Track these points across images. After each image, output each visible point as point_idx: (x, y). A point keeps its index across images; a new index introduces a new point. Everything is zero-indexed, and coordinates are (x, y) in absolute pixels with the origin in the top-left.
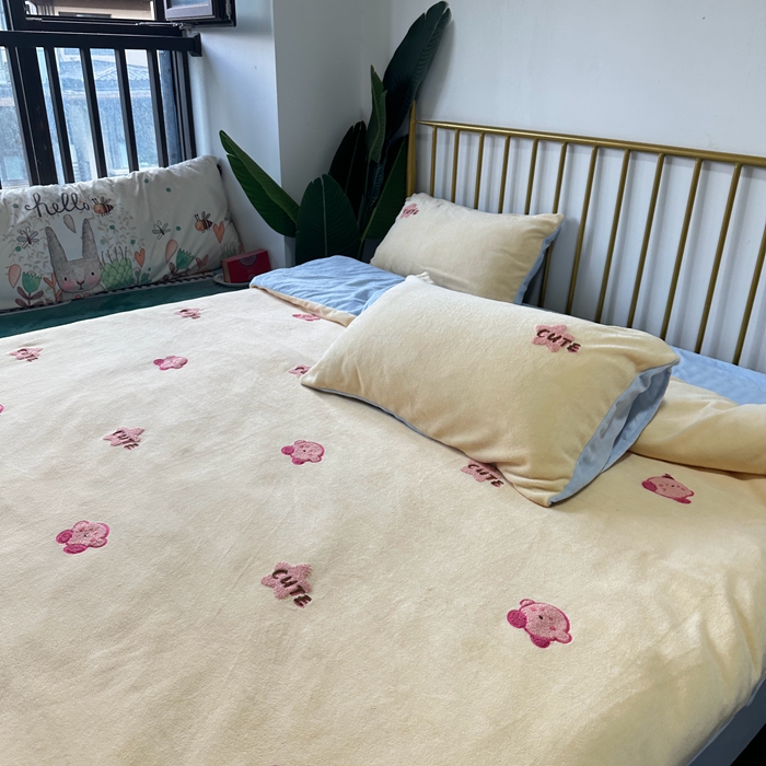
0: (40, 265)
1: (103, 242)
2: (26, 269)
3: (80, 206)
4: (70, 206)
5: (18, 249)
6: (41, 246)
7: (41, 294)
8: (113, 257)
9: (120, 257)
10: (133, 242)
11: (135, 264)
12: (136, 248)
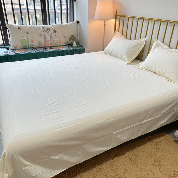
0: (42, 41)
1: (54, 38)
2: (40, 41)
3: (51, 31)
4: (49, 30)
5: (39, 37)
6: (43, 37)
7: (42, 46)
8: (55, 41)
9: (57, 41)
10: (59, 39)
11: (59, 43)
12: (60, 40)
